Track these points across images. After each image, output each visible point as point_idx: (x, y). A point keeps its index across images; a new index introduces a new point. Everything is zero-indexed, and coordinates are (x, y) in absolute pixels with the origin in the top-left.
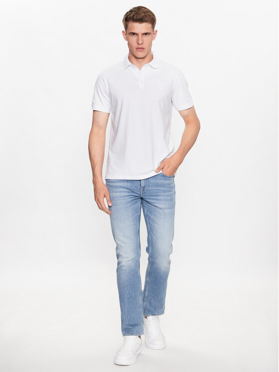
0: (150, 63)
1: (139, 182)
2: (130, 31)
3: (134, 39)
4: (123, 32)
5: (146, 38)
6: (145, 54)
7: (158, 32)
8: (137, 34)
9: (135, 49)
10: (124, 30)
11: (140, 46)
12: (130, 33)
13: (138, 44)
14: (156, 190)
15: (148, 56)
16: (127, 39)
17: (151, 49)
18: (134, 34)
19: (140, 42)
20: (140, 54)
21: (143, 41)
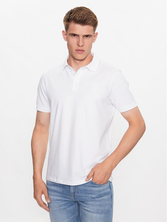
0: (87, 66)
1: (69, 187)
2: (71, 32)
3: (74, 40)
4: (63, 32)
5: (87, 40)
6: (84, 57)
7: (98, 35)
8: (78, 36)
9: (74, 51)
10: (65, 30)
11: (80, 48)
12: (70, 34)
13: (79, 46)
14: (85, 196)
15: (88, 58)
16: (67, 39)
17: (90, 51)
18: (75, 35)
19: (81, 44)
20: (79, 56)
21: (84, 43)
